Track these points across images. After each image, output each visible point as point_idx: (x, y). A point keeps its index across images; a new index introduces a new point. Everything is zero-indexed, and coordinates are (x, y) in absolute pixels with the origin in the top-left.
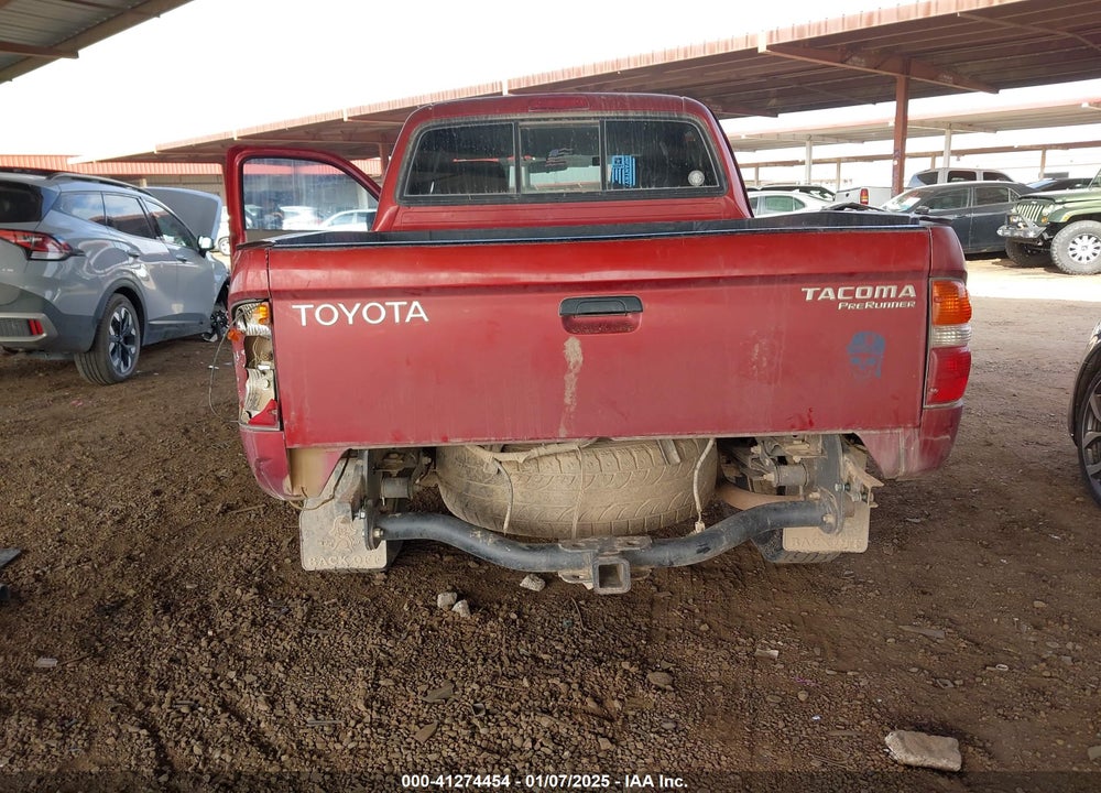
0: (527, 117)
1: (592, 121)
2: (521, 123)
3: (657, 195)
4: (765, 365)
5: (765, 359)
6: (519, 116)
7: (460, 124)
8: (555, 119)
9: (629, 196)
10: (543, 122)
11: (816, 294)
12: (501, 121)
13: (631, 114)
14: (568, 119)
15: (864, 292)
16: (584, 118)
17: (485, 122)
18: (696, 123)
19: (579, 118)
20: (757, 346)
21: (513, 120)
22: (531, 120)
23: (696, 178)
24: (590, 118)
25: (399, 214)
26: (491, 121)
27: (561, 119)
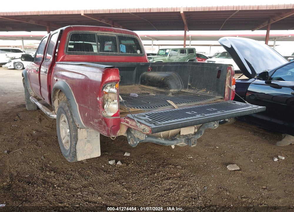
0: (98, 32)
1: (115, 35)
2: (97, 34)
3: (130, 55)
6: (96, 32)
7: (81, 32)
8: (106, 34)
9: (125, 55)
10: (102, 34)
12: (92, 33)
13: (123, 34)
16: (113, 34)
17: (88, 33)
18: (137, 38)
19: (111, 34)
21: (95, 33)
22: (100, 33)
23: (139, 52)
24: (114, 34)
25: (66, 57)
27: (107, 34)
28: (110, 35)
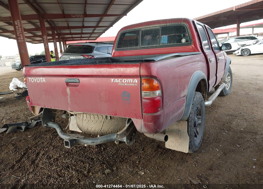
0: (143, 27)
1: (158, 27)
2: (141, 29)
3: (173, 46)
4: (104, 98)
5: (104, 97)
6: (141, 27)
7: (128, 31)
8: (149, 27)
10: (146, 29)
11: (114, 81)
12: (137, 29)
13: (168, 24)
14: (152, 27)
15: (125, 81)
16: (156, 27)
18: (185, 25)
19: (155, 27)
20: (102, 93)
22: (144, 28)
23: (183, 41)
24: (157, 26)
25: (115, 53)
26: (135, 29)
27: (150, 27)
28: (153, 28)
